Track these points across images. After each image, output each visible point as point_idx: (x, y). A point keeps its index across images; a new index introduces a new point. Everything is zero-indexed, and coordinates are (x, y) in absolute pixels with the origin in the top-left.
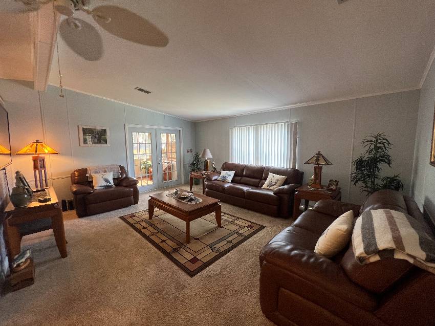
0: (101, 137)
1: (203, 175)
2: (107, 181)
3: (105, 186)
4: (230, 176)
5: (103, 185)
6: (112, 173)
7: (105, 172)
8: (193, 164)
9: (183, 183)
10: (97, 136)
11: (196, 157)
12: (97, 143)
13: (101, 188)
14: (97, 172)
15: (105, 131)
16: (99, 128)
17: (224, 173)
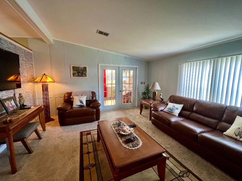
0: (83, 72)
1: (151, 104)
2: (81, 102)
3: (79, 105)
4: (177, 109)
5: (78, 104)
6: (86, 97)
7: (82, 95)
8: (144, 93)
9: (136, 106)
10: (81, 72)
11: (147, 88)
12: (81, 76)
13: (77, 106)
14: (77, 95)
15: (85, 68)
16: (82, 66)
17: (171, 105)
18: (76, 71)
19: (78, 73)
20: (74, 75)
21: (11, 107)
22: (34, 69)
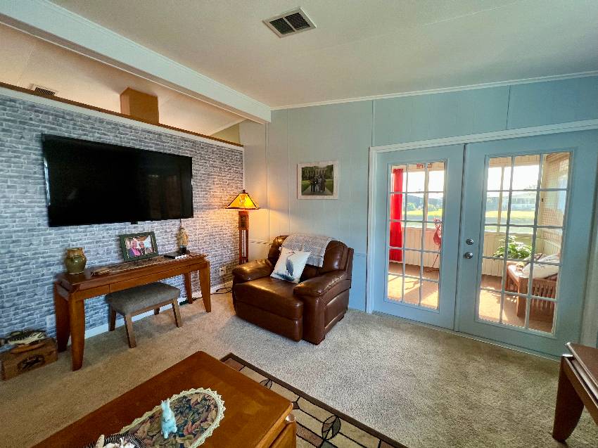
2: (289, 267)
7: (300, 249)
10: (320, 180)
12: (319, 194)
15: (331, 168)
16: (324, 164)
18: (310, 178)
19: (313, 185)
20: (305, 190)
21: (139, 251)
22: (244, 182)
